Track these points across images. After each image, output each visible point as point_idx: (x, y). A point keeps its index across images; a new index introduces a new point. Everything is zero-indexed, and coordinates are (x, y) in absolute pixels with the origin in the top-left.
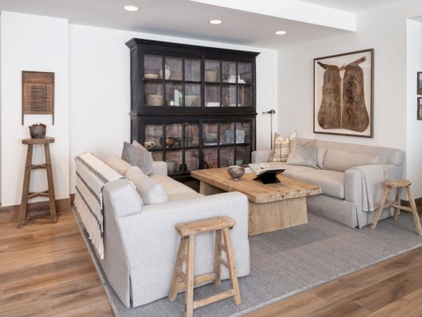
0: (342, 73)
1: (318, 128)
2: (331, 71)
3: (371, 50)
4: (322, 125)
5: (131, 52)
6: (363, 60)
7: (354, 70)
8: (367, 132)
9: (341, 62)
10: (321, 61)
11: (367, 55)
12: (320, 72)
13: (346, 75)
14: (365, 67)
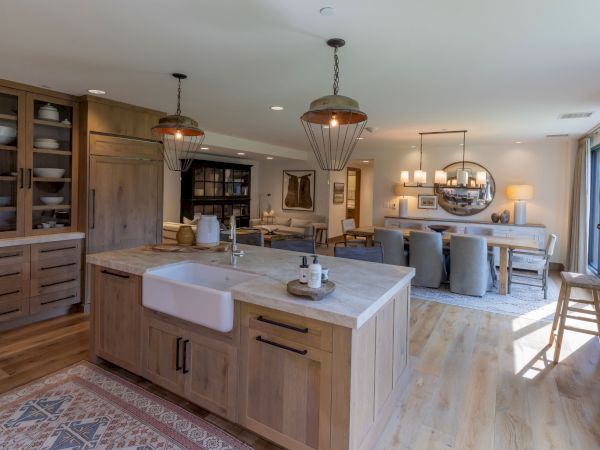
0: (299, 180)
1: (285, 207)
2: (293, 179)
3: (314, 171)
4: (287, 205)
6: (310, 175)
7: (305, 179)
8: (311, 209)
9: (299, 175)
10: (288, 172)
11: (312, 173)
12: (287, 179)
13: (301, 181)
14: (311, 178)
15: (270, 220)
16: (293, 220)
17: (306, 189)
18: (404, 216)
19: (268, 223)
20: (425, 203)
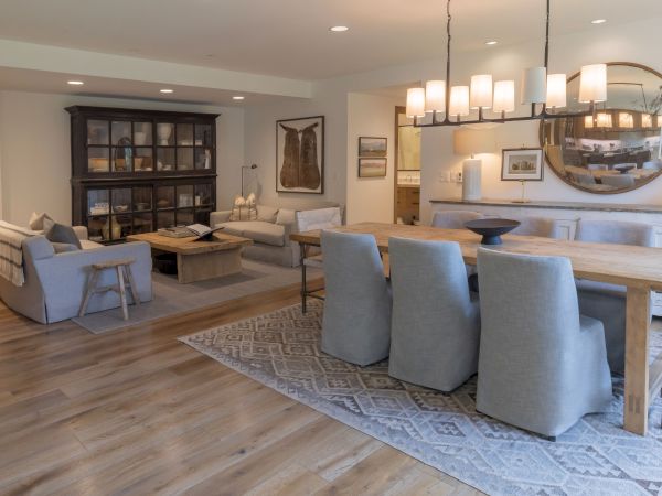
0: (300, 136)
1: (281, 188)
2: (291, 133)
3: (323, 117)
4: (283, 184)
5: (72, 119)
6: (316, 125)
7: (309, 131)
8: (319, 190)
9: (299, 126)
10: (284, 124)
11: (320, 120)
12: (283, 134)
13: (303, 138)
14: (318, 131)
15: (244, 211)
16: (281, 211)
17: (311, 152)
18: (473, 197)
19: (240, 218)
20: (515, 167)
